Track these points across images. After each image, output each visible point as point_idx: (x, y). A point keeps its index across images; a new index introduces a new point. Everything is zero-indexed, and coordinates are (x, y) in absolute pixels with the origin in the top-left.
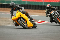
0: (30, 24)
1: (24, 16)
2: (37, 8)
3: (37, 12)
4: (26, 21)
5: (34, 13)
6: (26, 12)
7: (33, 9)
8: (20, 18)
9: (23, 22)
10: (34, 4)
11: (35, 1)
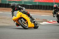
0: (31, 24)
1: (25, 16)
2: (48, 8)
3: (48, 12)
4: (26, 21)
5: (45, 13)
6: (27, 12)
7: (44, 9)
8: (21, 18)
9: (24, 22)
10: (45, 5)
11: (46, 2)
